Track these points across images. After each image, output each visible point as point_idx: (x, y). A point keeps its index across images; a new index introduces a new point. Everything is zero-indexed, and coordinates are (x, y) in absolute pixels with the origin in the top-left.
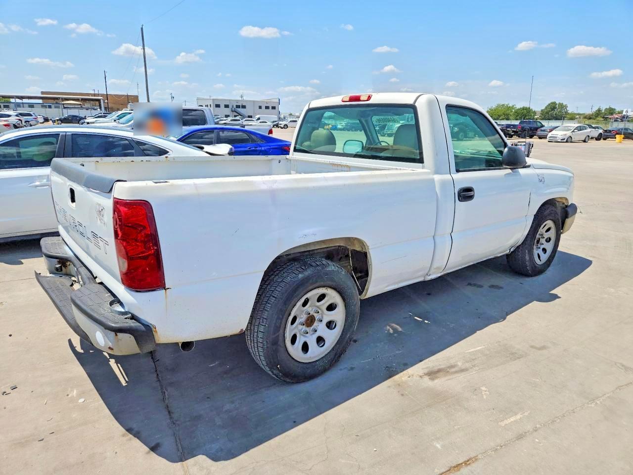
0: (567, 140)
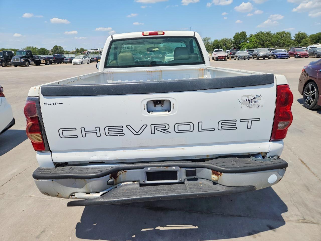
0: (81, 63)
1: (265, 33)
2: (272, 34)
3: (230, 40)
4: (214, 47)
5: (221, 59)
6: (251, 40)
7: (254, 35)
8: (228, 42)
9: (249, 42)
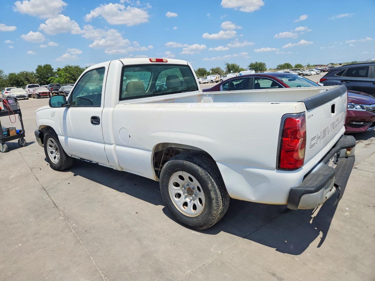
1: (73, 67)
2: (81, 68)
3: (33, 74)
4: (12, 82)
5: (44, 96)
6: (60, 74)
7: (61, 69)
8: (31, 76)
9: (57, 76)
